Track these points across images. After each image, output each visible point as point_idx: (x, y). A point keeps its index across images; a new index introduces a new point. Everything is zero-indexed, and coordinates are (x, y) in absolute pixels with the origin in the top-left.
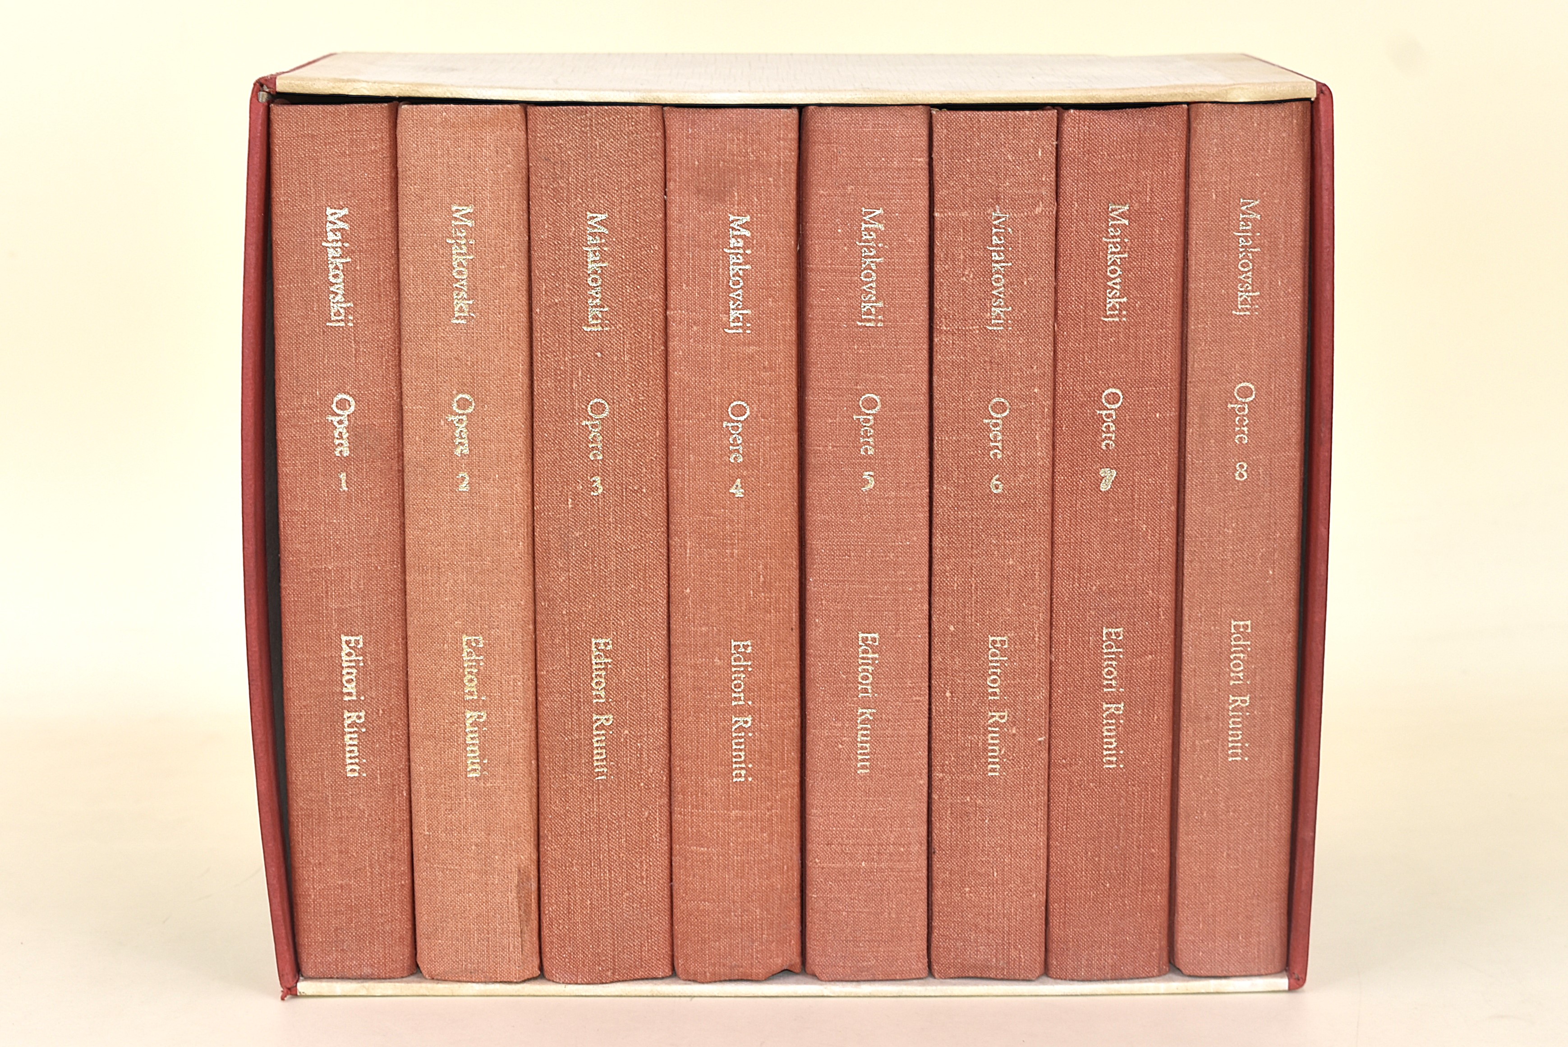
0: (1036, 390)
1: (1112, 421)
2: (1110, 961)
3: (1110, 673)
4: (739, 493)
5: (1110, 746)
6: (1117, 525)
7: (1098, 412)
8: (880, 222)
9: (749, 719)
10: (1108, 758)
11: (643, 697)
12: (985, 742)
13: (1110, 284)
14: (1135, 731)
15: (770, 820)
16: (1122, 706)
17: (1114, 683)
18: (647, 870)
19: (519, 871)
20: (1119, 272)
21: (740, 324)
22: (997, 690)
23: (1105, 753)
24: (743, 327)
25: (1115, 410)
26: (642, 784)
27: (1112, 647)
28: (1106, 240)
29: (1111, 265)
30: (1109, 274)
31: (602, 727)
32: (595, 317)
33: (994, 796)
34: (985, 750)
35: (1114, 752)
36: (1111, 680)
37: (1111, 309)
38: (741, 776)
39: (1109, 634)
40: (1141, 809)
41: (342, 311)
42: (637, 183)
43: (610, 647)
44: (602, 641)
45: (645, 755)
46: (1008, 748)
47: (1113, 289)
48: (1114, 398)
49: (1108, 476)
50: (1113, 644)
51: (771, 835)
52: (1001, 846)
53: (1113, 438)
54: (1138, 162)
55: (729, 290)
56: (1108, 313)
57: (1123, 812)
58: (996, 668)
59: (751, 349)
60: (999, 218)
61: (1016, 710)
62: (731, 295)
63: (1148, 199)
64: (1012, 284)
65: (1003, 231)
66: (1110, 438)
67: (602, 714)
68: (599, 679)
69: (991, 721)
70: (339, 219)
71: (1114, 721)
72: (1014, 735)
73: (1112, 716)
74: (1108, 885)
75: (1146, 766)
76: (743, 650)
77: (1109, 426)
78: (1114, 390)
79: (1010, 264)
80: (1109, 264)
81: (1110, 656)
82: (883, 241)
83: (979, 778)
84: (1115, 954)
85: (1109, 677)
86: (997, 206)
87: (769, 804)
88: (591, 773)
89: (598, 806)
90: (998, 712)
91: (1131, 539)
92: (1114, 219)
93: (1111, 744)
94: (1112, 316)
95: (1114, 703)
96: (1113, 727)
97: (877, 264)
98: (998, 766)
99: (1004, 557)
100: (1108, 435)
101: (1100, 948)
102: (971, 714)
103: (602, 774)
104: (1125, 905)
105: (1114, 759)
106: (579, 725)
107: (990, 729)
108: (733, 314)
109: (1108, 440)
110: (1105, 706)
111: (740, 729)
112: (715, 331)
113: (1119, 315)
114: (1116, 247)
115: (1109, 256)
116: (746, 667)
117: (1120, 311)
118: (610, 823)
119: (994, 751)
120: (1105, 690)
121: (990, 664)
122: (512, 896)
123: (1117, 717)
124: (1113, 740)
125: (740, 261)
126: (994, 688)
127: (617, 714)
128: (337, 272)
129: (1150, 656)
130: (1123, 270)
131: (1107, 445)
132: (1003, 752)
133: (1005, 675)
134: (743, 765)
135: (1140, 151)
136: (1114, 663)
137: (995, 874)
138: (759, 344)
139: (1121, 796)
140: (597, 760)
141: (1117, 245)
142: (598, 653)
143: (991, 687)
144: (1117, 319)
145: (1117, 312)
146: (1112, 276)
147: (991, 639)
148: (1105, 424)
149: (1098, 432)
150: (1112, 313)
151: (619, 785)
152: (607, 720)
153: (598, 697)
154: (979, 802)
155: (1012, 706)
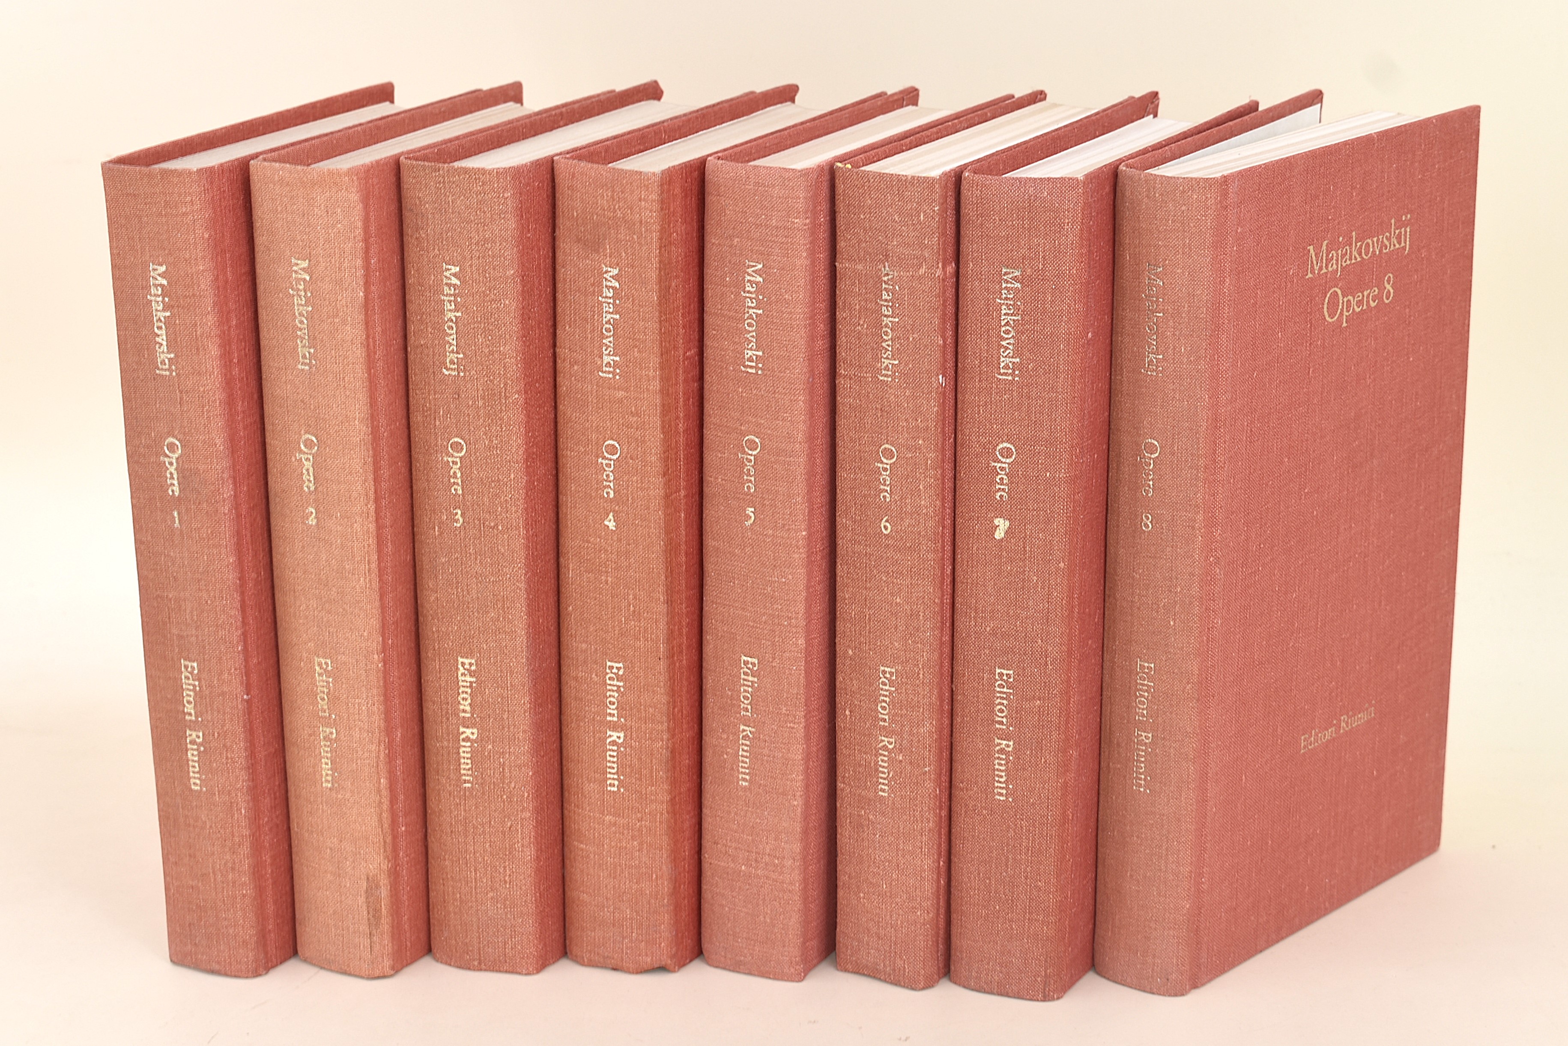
0: (920, 442)
1: (1005, 474)
2: (996, 978)
3: (1002, 711)
4: (611, 525)
5: (1000, 780)
6: (1010, 573)
7: (993, 464)
8: (760, 276)
9: (622, 735)
10: (999, 790)
11: (505, 717)
12: (876, 763)
13: (1004, 343)
14: (1024, 769)
15: (640, 830)
16: (1011, 743)
17: (1004, 720)
18: (510, 875)
19: (368, 878)
20: (1012, 333)
21: (611, 369)
22: (887, 717)
23: (996, 784)
24: (614, 373)
25: (1009, 464)
26: (505, 797)
27: (1004, 687)
28: (999, 301)
29: (1005, 325)
30: (1002, 334)
31: (467, 739)
32: (452, 362)
33: (883, 814)
34: (877, 770)
35: (1004, 785)
36: (1003, 717)
37: (1005, 367)
38: (614, 786)
39: (1001, 674)
40: (1029, 843)
41: (167, 361)
42: (486, 241)
43: (473, 668)
44: (467, 661)
45: (507, 770)
46: (895, 772)
47: (1007, 348)
48: (1007, 453)
49: (1002, 526)
50: (1004, 684)
51: (641, 844)
52: (889, 862)
53: (1007, 490)
54: (1029, 229)
55: (603, 337)
56: (1002, 371)
57: (1011, 842)
58: (886, 696)
59: (621, 394)
60: (888, 275)
61: (902, 738)
62: (604, 341)
63: (1041, 267)
64: (899, 338)
65: (891, 287)
66: (1003, 490)
67: (468, 727)
68: (465, 696)
69: (881, 744)
70: (159, 275)
71: (1004, 757)
72: (901, 761)
73: (1002, 751)
74: (997, 907)
75: (1033, 804)
76: (616, 671)
77: (1003, 478)
78: (1009, 445)
79: (897, 320)
80: (1003, 324)
81: (1002, 695)
82: (763, 294)
83: (871, 795)
84: (1001, 972)
85: (1000, 714)
86: (886, 263)
87: (639, 815)
88: (459, 779)
89: (465, 810)
90: (887, 737)
91: (1023, 588)
92: (1007, 282)
93: (1002, 777)
94: (1006, 374)
95: (1004, 740)
96: (1003, 762)
97: (757, 315)
98: (886, 788)
99: (892, 594)
100: (1002, 487)
101: (988, 964)
102: (865, 735)
103: (469, 782)
104: (1012, 929)
105: (1004, 792)
106: (448, 735)
107: (880, 751)
108: (606, 359)
109: (1001, 493)
110: (997, 741)
111: (614, 743)
112: (592, 372)
113: (1013, 374)
114: (1010, 309)
115: (1003, 317)
116: (619, 687)
117: (1014, 371)
118: (475, 828)
119: (883, 773)
120: (997, 726)
121: (881, 692)
122: (361, 900)
123: (1007, 754)
124: (1003, 774)
125: (611, 310)
126: (884, 714)
127: (481, 730)
128: (160, 324)
129: (1038, 702)
130: (1017, 332)
131: (1001, 496)
132: (891, 775)
133: (892, 703)
134: (616, 777)
135: (1031, 219)
136: (1005, 702)
137: (884, 887)
138: (627, 390)
139: (1009, 827)
140: (464, 769)
141: (1011, 307)
142: (463, 671)
143: (881, 714)
144: (1010, 378)
145: (1010, 371)
146: (1006, 336)
147: (882, 668)
148: (1000, 476)
149: (993, 482)
150: (1006, 371)
151: (483, 793)
152: (473, 733)
153: (464, 711)
154: (871, 817)
155: (900, 734)
